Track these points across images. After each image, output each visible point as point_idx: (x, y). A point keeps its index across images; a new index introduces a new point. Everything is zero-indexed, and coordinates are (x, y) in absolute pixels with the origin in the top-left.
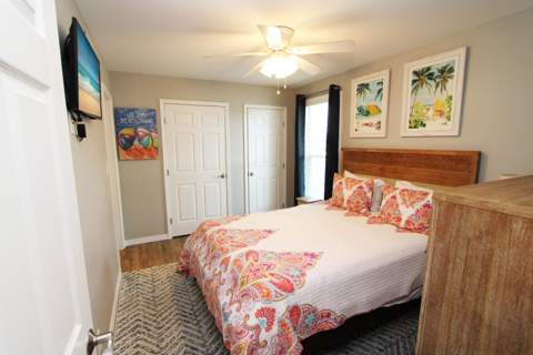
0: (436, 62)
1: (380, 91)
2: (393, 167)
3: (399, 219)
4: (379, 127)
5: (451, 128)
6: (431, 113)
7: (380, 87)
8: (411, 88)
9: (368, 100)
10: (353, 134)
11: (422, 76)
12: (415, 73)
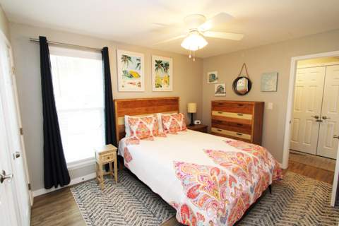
0: (164, 60)
1: (138, 64)
2: (152, 107)
3: (179, 128)
4: (140, 86)
5: (170, 88)
6: (163, 81)
7: (138, 62)
8: (155, 68)
9: (131, 67)
10: (121, 89)
11: (159, 64)
12: (156, 61)
